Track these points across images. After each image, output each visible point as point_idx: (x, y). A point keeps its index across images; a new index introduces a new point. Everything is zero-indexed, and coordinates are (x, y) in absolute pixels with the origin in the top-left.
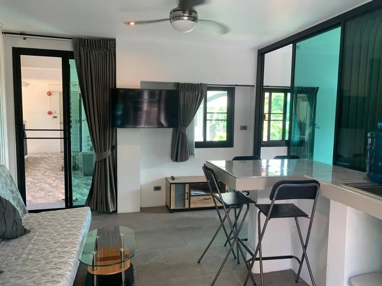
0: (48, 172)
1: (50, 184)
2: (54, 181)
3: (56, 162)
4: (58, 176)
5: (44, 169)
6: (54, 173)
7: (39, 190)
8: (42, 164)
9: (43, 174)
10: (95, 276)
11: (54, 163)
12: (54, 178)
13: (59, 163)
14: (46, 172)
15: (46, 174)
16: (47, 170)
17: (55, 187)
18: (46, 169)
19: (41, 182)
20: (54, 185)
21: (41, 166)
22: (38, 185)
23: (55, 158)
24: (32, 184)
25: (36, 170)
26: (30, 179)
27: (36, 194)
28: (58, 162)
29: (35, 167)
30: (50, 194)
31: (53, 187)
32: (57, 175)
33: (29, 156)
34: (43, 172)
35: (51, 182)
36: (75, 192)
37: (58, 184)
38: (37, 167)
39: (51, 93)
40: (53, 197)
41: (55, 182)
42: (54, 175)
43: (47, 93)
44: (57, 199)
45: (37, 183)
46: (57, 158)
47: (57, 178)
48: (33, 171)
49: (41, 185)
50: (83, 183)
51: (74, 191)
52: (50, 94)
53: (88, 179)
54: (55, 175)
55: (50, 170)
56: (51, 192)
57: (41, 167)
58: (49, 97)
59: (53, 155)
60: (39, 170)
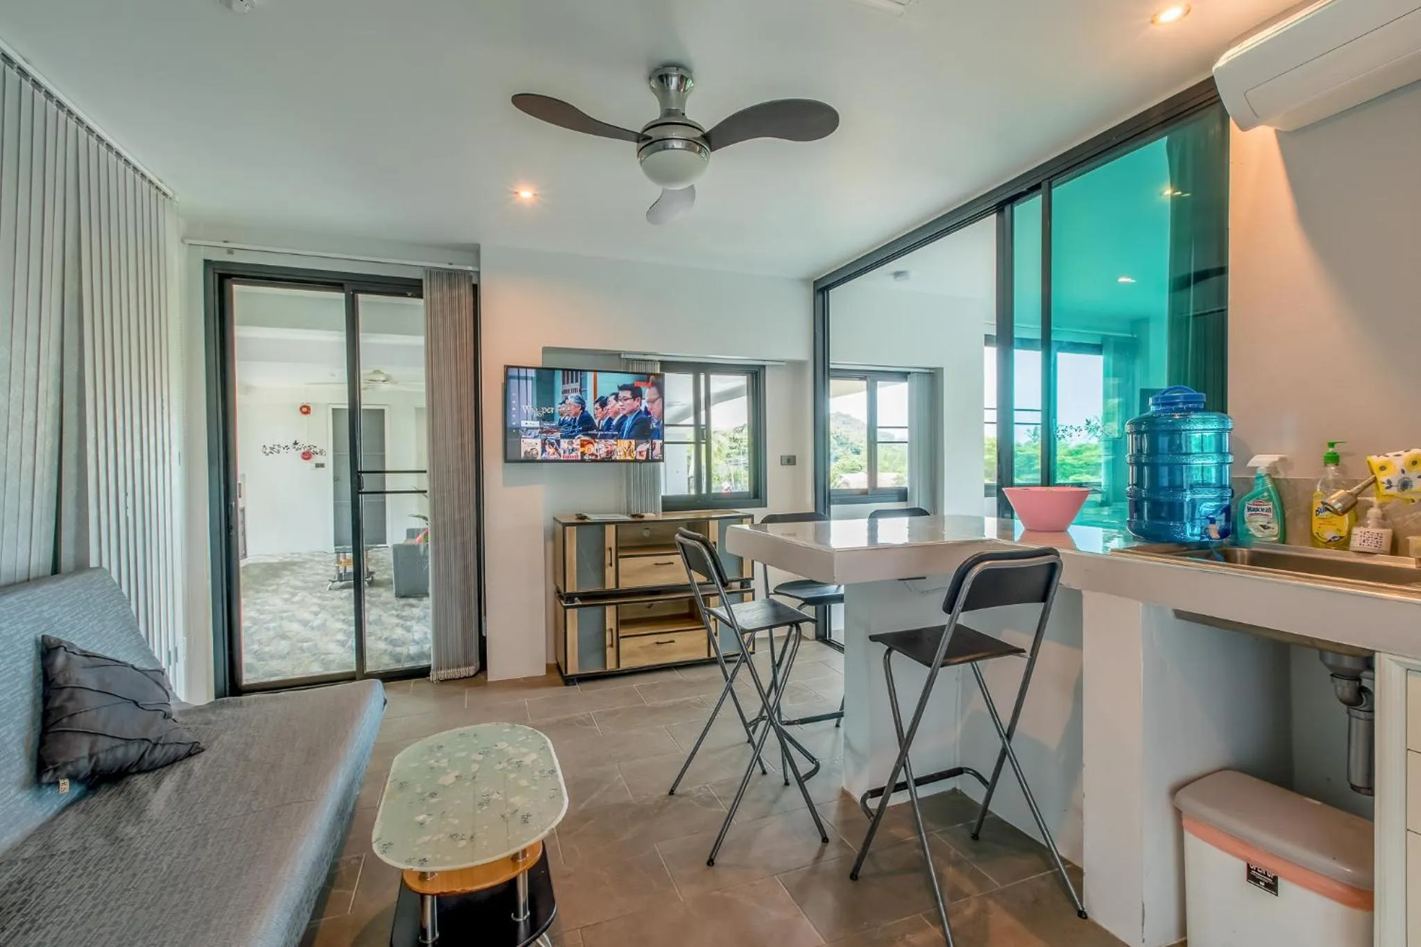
0: (300, 594)
1: (305, 623)
2: (316, 614)
3: (320, 572)
4: (325, 603)
5: (288, 589)
6: (314, 597)
7: (273, 638)
8: (286, 578)
9: (286, 600)
10: (429, 898)
11: (318, 574)
12: (315, 609)
13: (328, 573)
14: (294, 595)
15: (297, 599)
16: (297, 591)
17: (319, 628)
18: (296, 588)
19: (282, 618)
20: (317, 623)
21: (282, 581)
22: (272, 625)
23: (319, 562)
24: (255, 624)
25: (267, 591)
26: (253, 614)
27: (267, 649)
28: (327, 571)
29: (263, 585)
30: (305, 645)
31: (313, 628)
32: (325, 599)
33: (250, 562)
34: (286, 596)
35: (307, 616)
36: (373, 638)
37: (326, 620)
38: (272, 585)
39: (308, 408)
40: (314, 652)
41: (320, 616)
42: (315, 600)
43: (301, 409)
44: (323, 657)
45: (270, 621)
46: (325, 562)
47: (323, 608)
48: (260, 595)
49: (280, 626)
50: (393, 615)
51: (369, 636)
52: (306, 410)
53: (404, 606)
54: (319, 602)
55: (304, 589)
56: (307, 642)
57: (283, 584)
58: (305, 417)
59: (313, 556)
60: (275, 592)
